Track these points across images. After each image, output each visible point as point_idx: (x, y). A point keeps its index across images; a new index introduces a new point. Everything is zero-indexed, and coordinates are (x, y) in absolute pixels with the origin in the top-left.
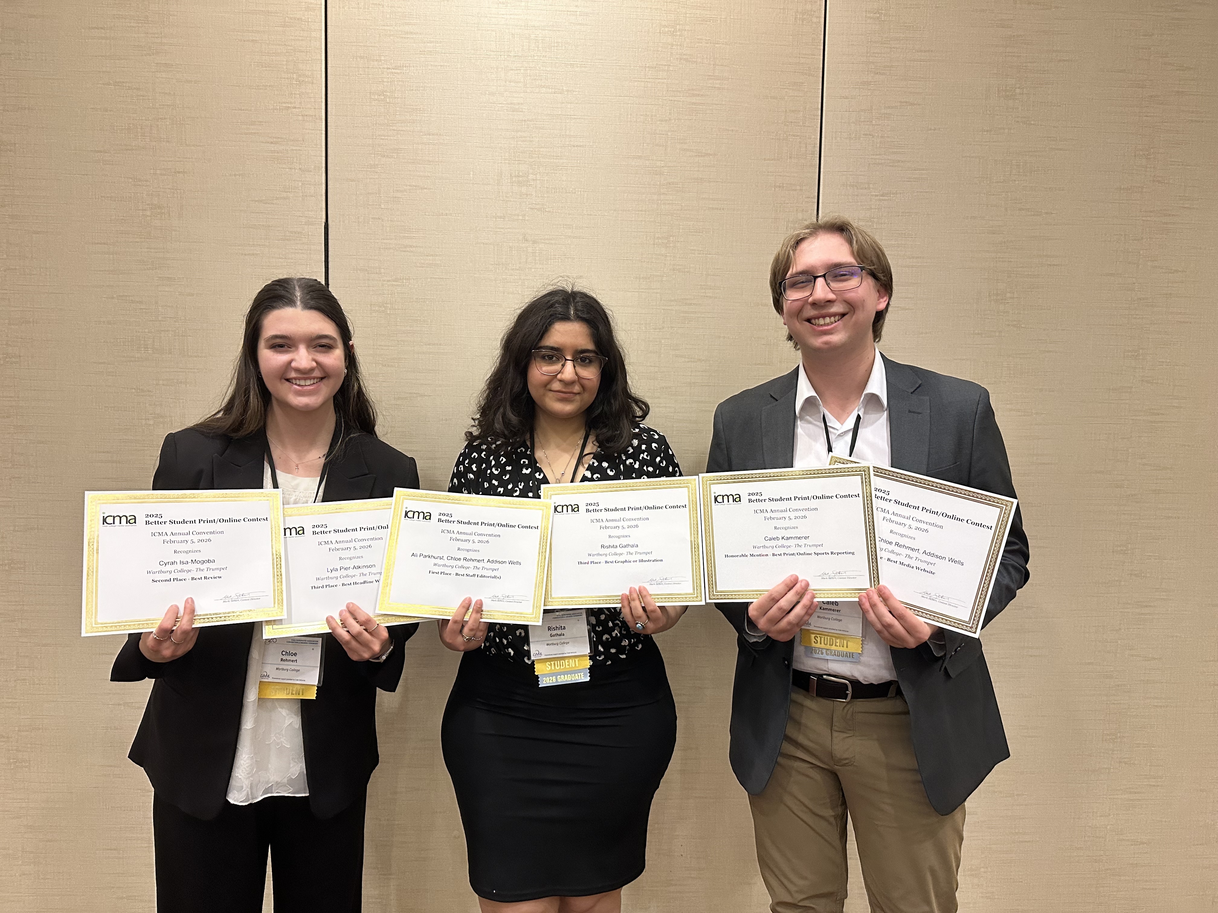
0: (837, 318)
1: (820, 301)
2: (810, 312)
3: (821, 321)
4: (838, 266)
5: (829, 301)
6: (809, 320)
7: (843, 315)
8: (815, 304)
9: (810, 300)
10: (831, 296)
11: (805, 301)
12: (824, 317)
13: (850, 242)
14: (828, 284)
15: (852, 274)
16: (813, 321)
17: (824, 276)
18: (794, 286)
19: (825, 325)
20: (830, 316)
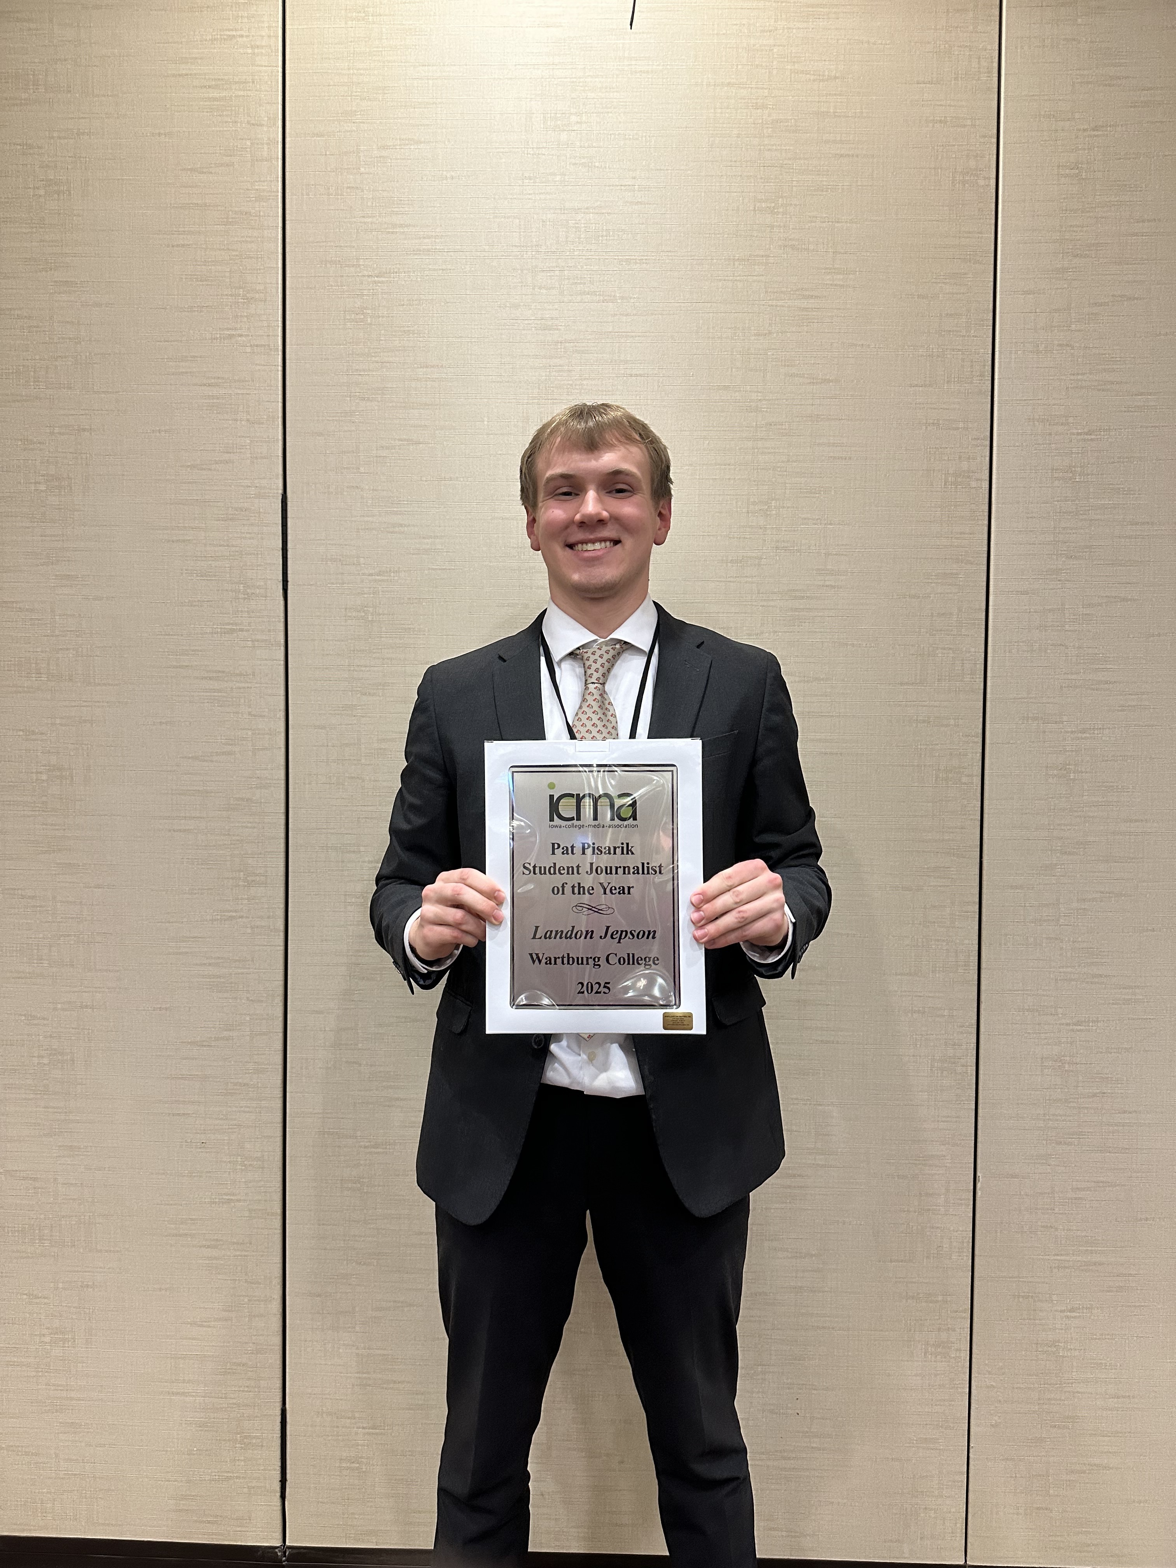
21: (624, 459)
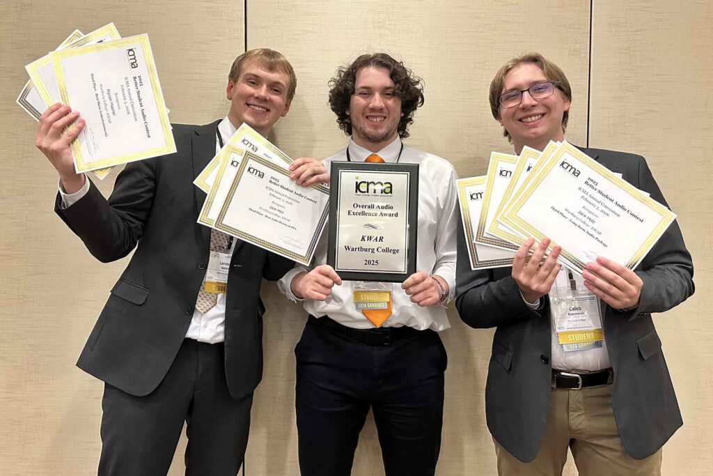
0: (539, 117)
1: (527, 106)
2: (521, 115)
3: (529, 119)
4: (536, 83)
5: (533, 106)
6: (520, 120)
7: (543, 115)
8: (524, 109)
9: (521, 106)
10: (534, 103)
11: (517, 108)
12: (531, 116)
13: (542, 68)
14: (531, 95)
15: (546, 87)
16: (523, 120)
17: (528, 90)
18: (508, 98)
19: (532, 121)
20: (535, 115)
21: (282, 78)
